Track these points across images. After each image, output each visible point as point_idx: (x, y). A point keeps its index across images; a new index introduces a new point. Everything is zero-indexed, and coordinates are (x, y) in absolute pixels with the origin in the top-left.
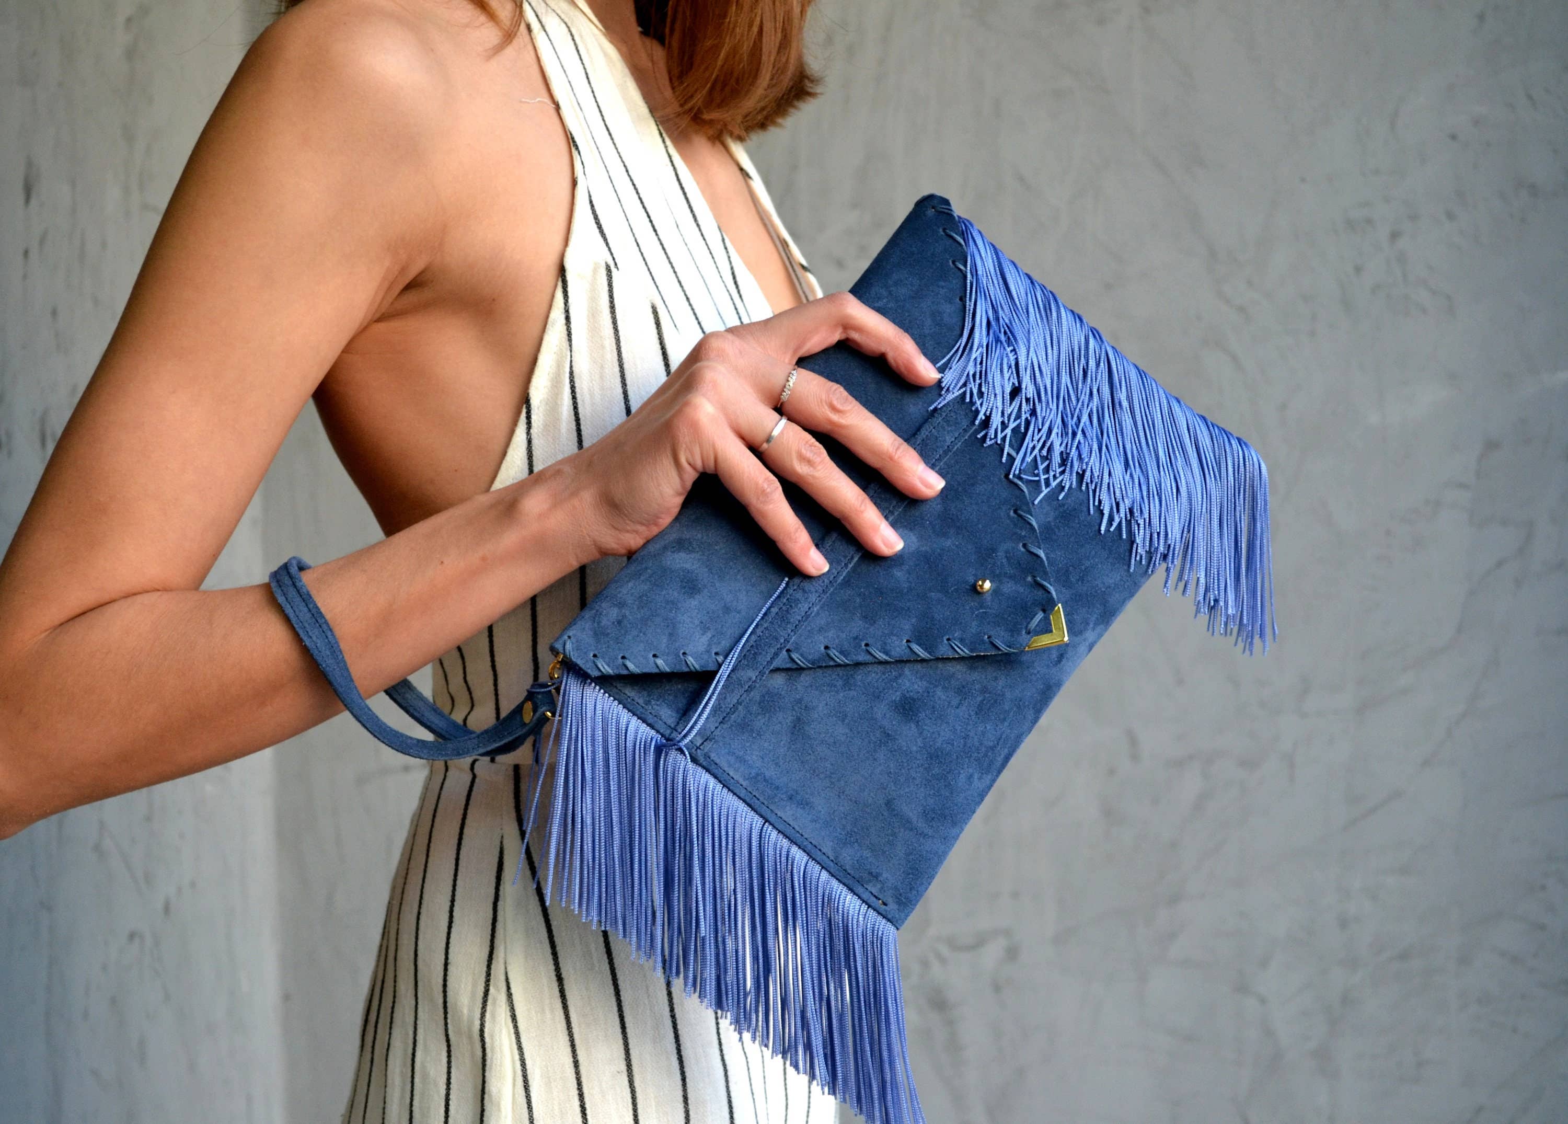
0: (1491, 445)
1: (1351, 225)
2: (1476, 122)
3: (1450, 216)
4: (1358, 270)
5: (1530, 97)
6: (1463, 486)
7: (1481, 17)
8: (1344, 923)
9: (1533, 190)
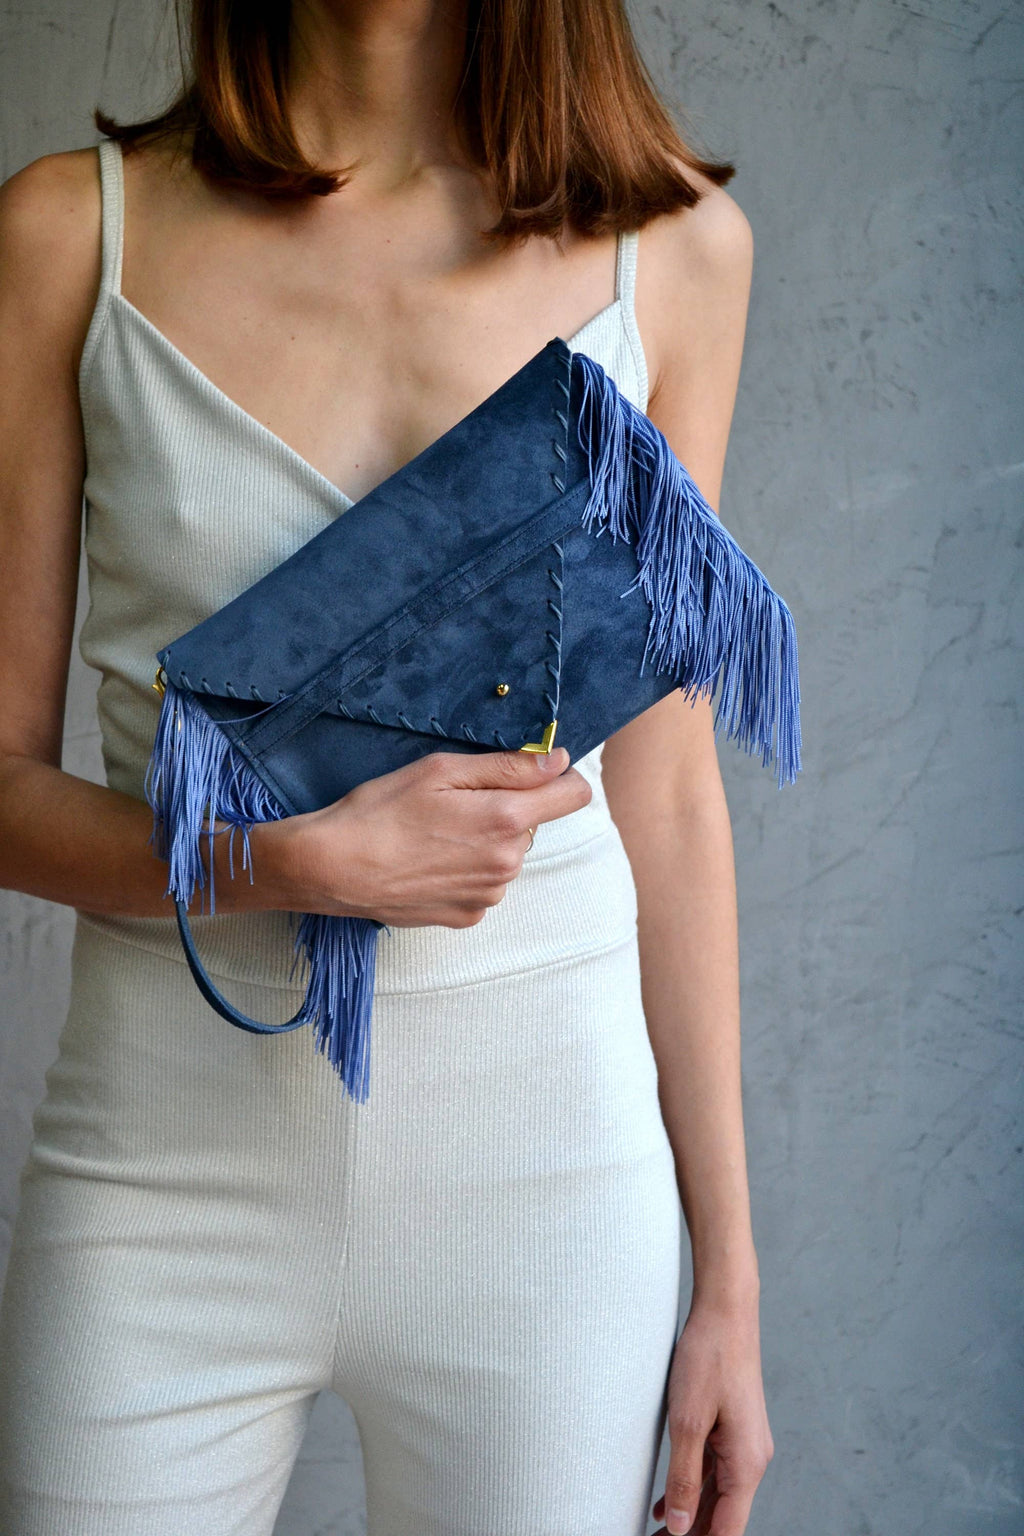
0: (949, 532)
1: (825, 324)
2: (943, 231)
3: (917, 318)
4: (831, 366)
5: (991, 208)
6: (920, 569)
7: (949, 132)
8: (805, 971)
9: (993, 295)
